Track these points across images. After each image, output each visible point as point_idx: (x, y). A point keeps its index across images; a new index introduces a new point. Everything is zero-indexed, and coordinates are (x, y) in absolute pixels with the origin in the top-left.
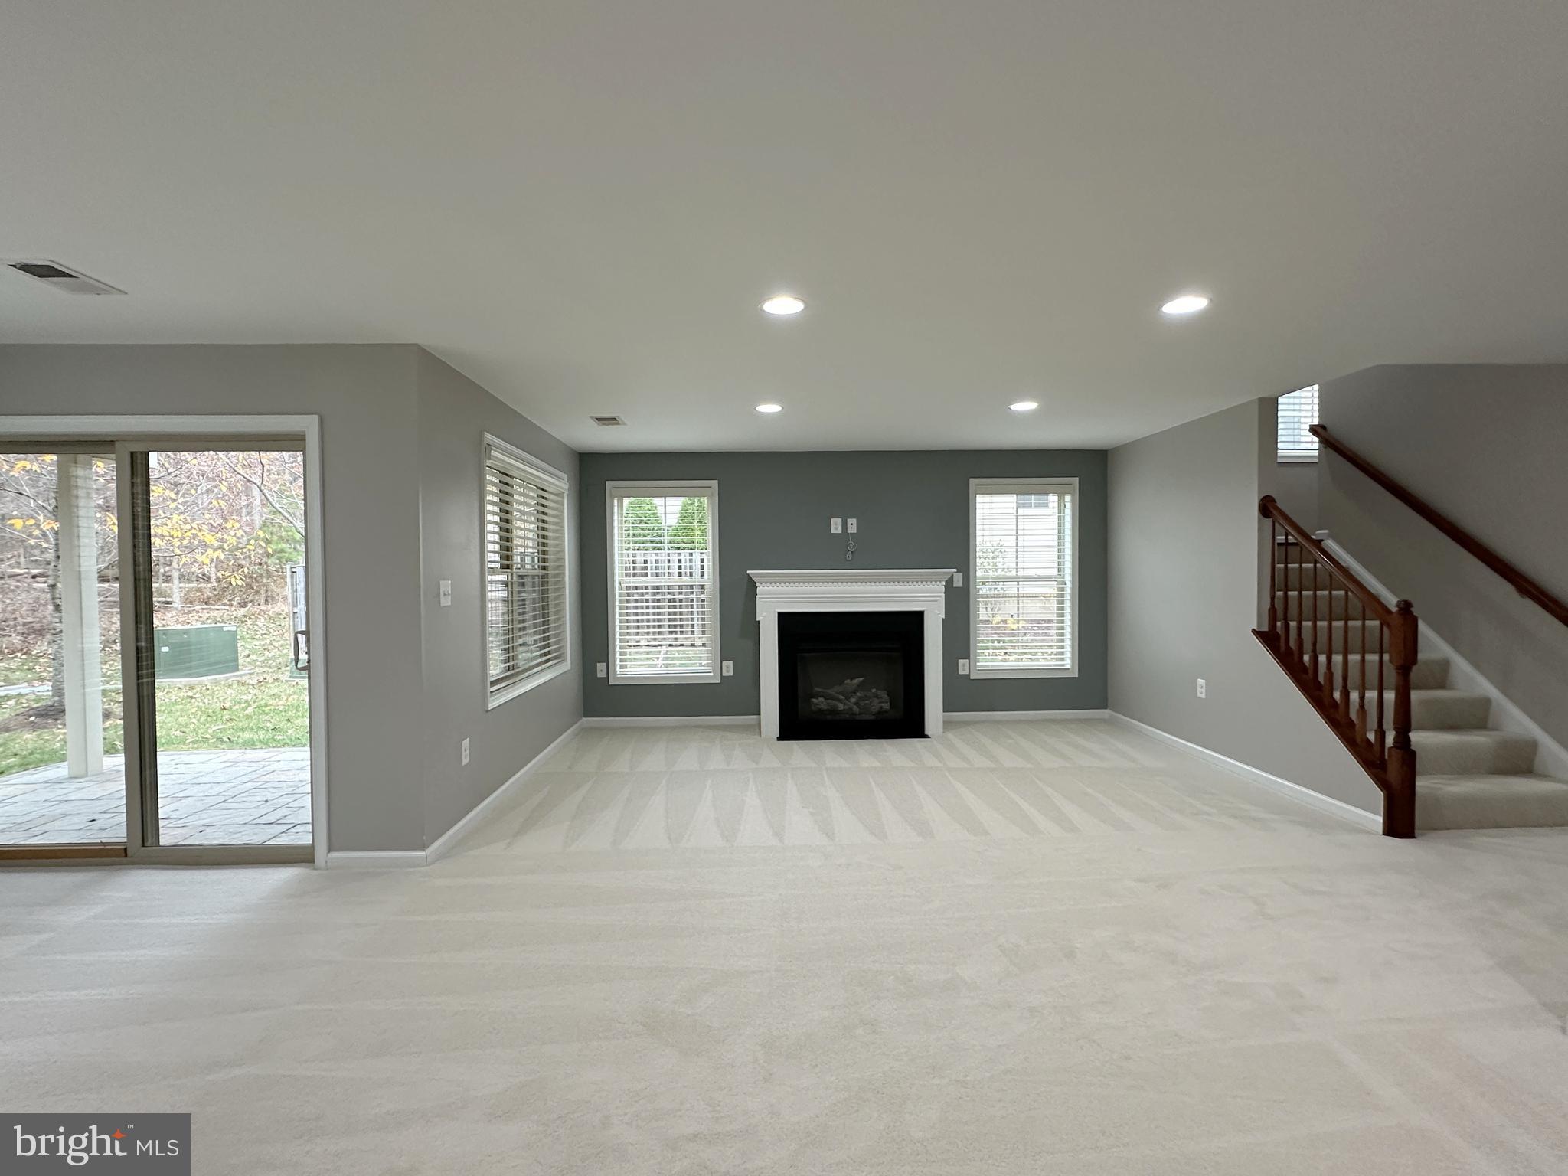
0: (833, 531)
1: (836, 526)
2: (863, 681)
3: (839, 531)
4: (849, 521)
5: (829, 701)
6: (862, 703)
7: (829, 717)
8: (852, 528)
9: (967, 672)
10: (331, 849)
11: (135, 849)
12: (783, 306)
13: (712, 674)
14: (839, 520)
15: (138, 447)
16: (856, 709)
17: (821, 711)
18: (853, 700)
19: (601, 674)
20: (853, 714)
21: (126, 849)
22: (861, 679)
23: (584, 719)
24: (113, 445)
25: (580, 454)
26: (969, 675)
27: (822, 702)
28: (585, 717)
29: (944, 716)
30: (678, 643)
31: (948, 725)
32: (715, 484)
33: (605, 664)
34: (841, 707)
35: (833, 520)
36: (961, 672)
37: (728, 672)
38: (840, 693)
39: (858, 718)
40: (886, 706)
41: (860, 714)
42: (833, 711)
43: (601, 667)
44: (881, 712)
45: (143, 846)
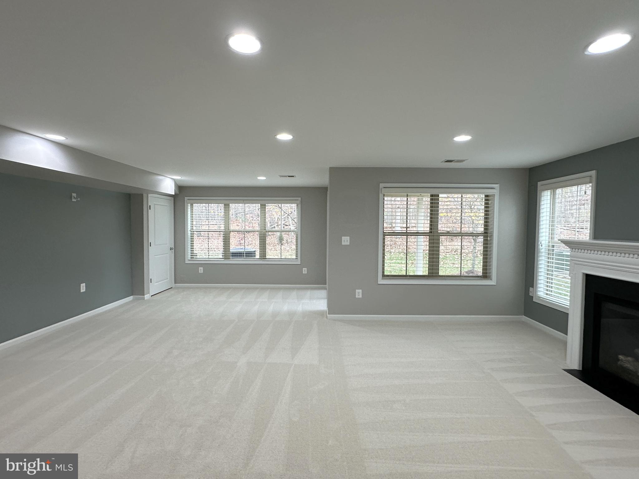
12: (284, 137)
19: (531, 294)
23: (524, 316)
25: (528, 168)
43: (531, 289)
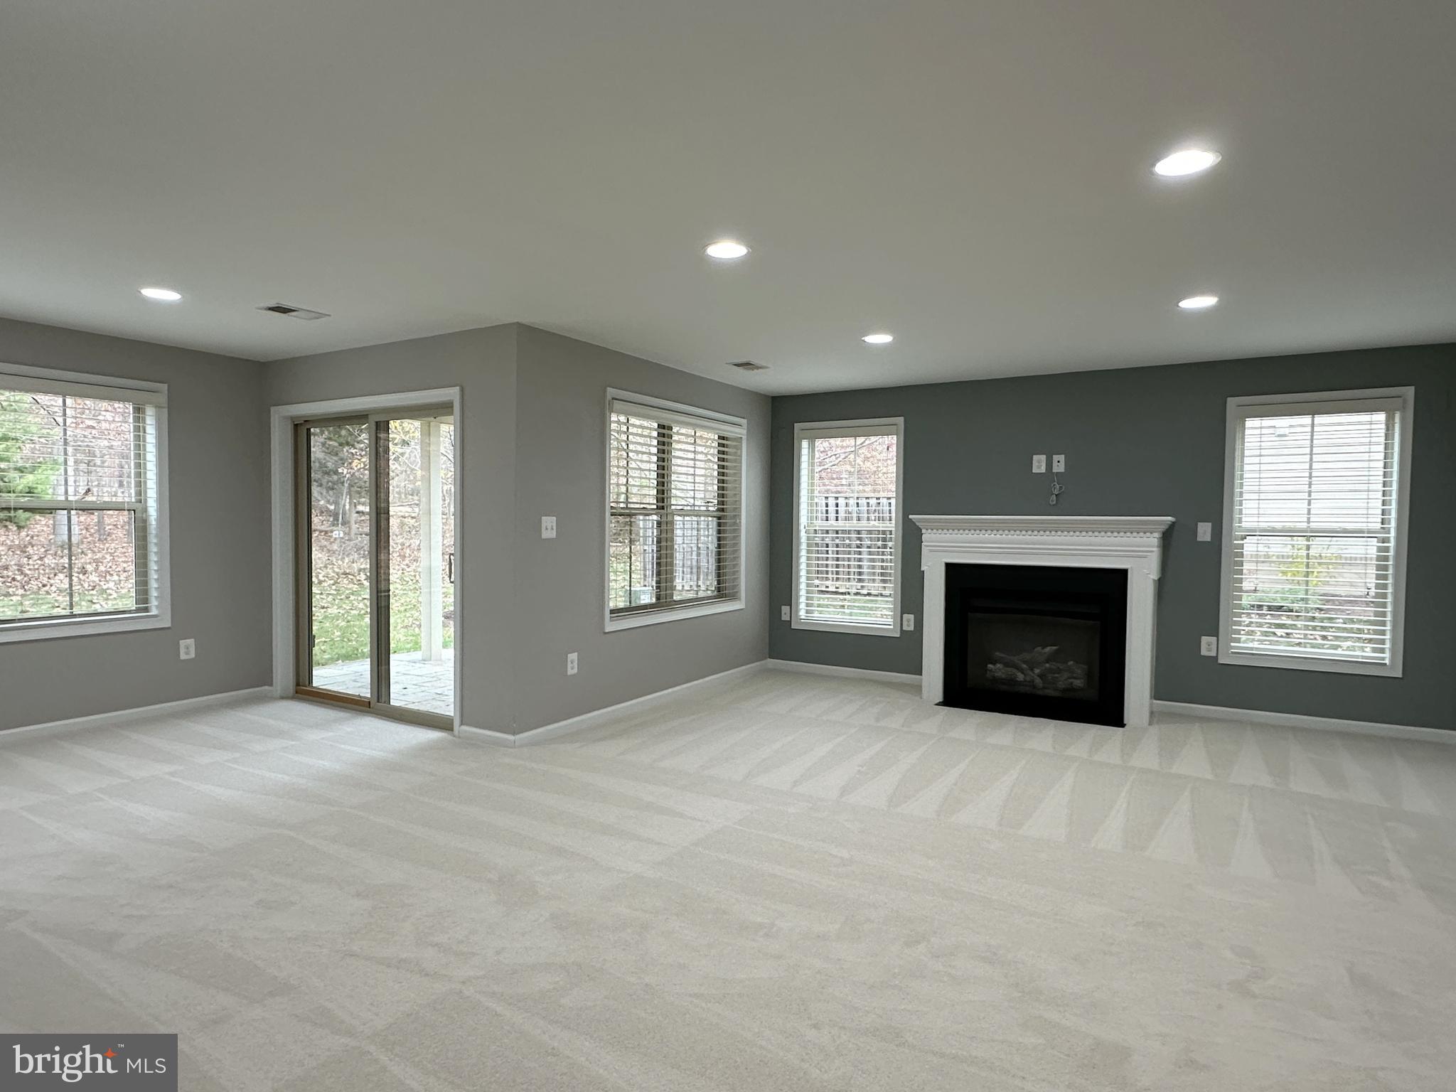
0: (1035, 470)
1: (1039, 464)
2: (1057, 650)
3: (1043, 470)
4: (1056, 458)
5: (1009, 669)
6: (1050, 677)
7: (1004, 687)
8: (1060, 464)
9: (1213, 654)
10: (462, 723)
11: (373, 702)
13: (892, 627)
14: (1043, 457)
15: (381, 418)
16: (1038, 681)
17: (995, 680)
18: (1037, 671)
19: (785, 617)
20: (1034, 687)
21: (369, 702)
22: (1055, 648)
23: (769, 660)
24: (368, 418)
25: (772, 397)
26: (1216, 658)
27: (1000, 670)
28: (770, 658)
29: (1151, 704)
30: (865, 592)
31: (1154, 716)
32: (900, 420)
33: (789, 607)
34: (1020, 677)
35: (1035, 457)
36: (1204, 652)
37: (908, 626)
38: (1025, 662)
39: (1040, 693)
40: (1078, 683)
41: (1044, 688)
42: (1012, 681)
43: (785, 609)
44: (1071, 689)
45: (378, 702)
